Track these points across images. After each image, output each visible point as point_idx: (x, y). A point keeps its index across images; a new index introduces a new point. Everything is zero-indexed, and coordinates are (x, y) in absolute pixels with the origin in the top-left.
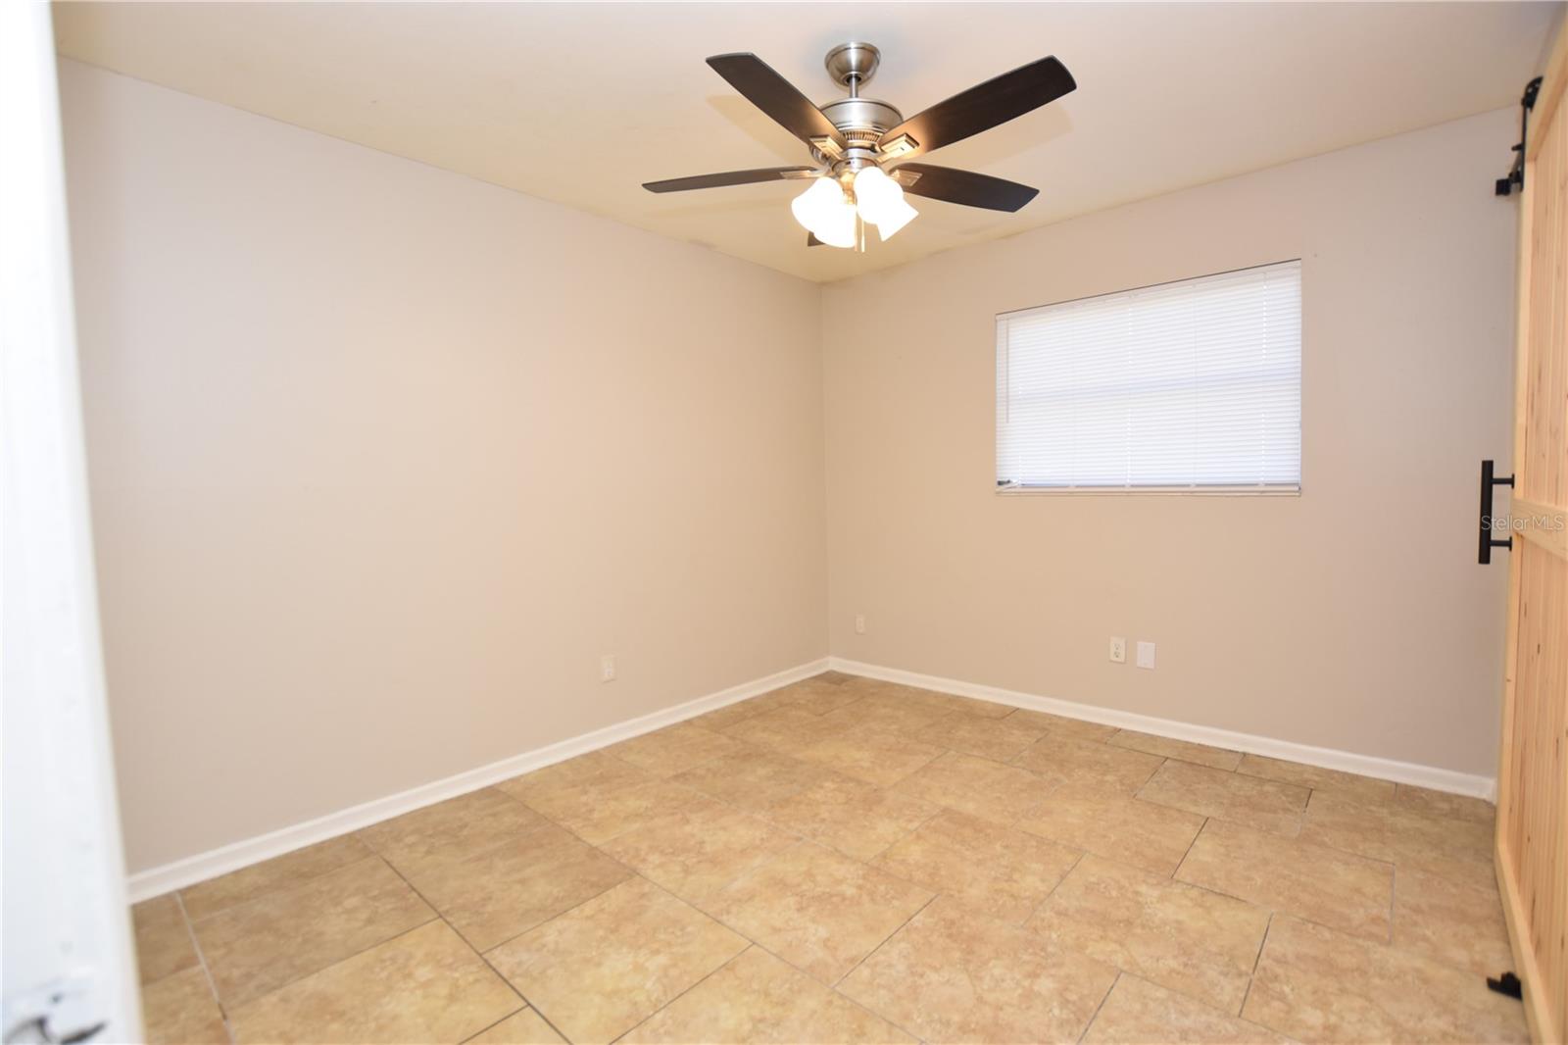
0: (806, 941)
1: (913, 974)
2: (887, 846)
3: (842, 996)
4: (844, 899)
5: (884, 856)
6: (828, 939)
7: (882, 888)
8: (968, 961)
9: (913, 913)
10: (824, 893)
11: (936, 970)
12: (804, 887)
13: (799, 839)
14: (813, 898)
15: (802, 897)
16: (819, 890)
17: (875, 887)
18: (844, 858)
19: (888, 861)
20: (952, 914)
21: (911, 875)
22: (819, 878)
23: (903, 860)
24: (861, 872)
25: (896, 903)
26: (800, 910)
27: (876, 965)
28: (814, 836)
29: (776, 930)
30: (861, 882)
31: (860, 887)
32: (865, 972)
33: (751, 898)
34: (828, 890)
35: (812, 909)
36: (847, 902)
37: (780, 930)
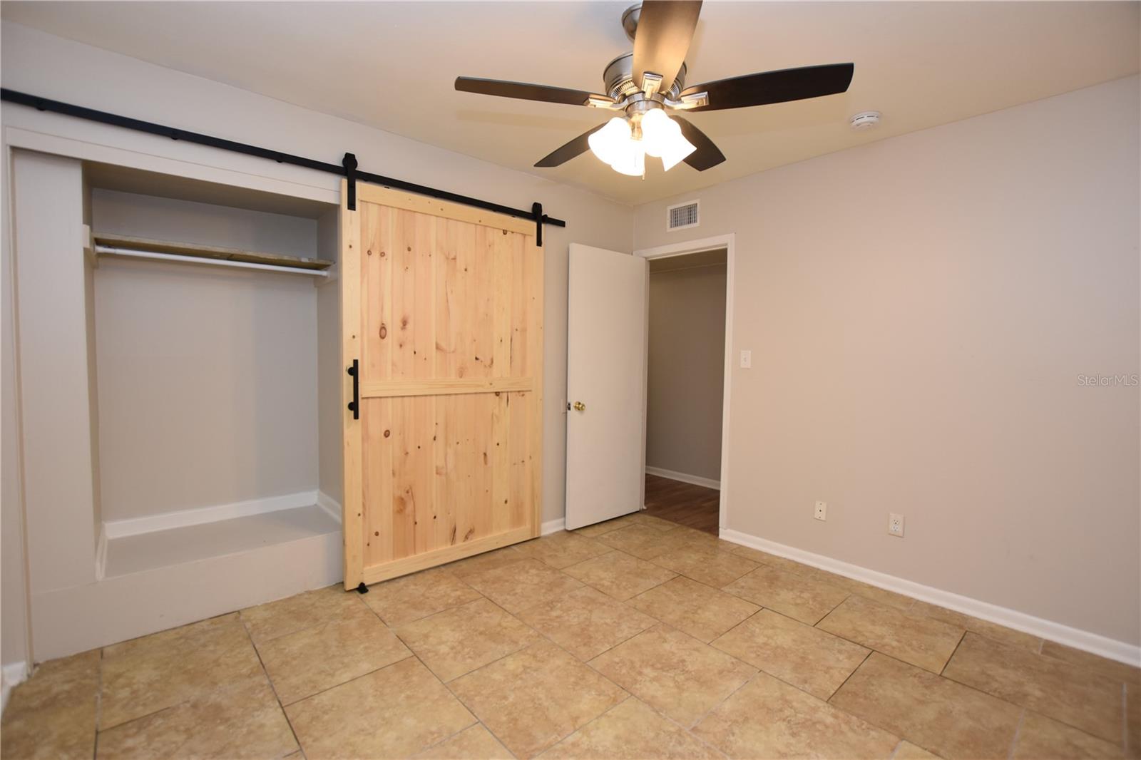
0: (677, 643)
1: (619, 623)
2: (609, 712)
3: (656, 618)
4: (653, 666)
5: (615, 701)
6: (663, 642)
7: (624, 671)
8: (588, 625)
9: (607, 653)
10: (668, 671)
11: (606, 624)
12: (682, 677)
13: (695, 730)
14: (675, 669)
15: (683, 670)
16: (671, 674)
17: (628, 673)
18: (650, 703)
19: (613, 696)
20: (583, 650)
21: (599, 680)
22: (672, 684)
23: (599, 695)
24: (638, 686)
25: (617, 660)
26: (683, 661)
27: (637, 629)
28: (679, 732)
29: (697, 650)
30: (639, 678)
31: (640, 673)
32: (643, 626)
33: (720, 672)
34: (664, 673)
35: (675, 661)
36: (650, 663)
37: (694, 650)
